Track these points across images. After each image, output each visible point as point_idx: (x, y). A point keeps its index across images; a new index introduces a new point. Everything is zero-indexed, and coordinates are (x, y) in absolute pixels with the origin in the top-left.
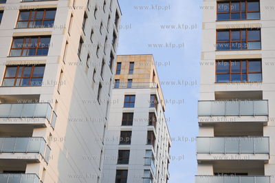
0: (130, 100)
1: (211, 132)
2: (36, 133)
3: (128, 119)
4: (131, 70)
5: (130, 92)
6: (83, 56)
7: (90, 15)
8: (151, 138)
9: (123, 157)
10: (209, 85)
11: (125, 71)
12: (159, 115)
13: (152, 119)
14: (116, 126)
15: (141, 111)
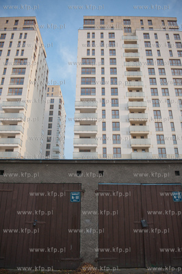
0: (52, 101)
1: (79, 111)
2: (20, 112)
3: (52, 107)
4: (53, 91)
5: (53, 98)
6: (36, 85)
7: (38, 71)
8: (60, 113)
9: (50, 119)
10: (78, 96)
11: (50, 91)
12: (62, 106)
13: (60, 107)
14: (48, 109)
15: (56, 105)
